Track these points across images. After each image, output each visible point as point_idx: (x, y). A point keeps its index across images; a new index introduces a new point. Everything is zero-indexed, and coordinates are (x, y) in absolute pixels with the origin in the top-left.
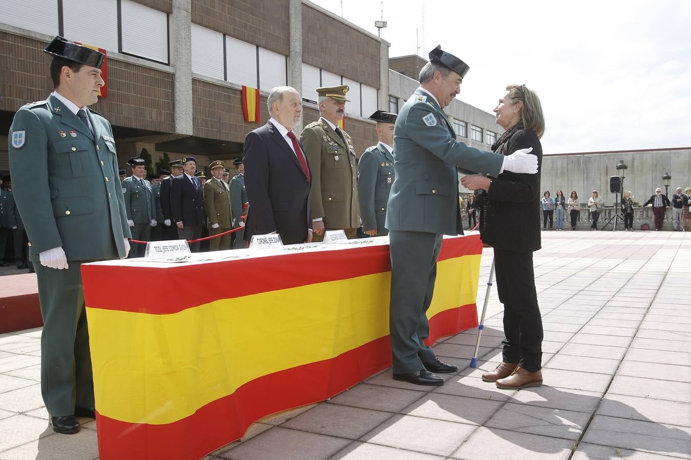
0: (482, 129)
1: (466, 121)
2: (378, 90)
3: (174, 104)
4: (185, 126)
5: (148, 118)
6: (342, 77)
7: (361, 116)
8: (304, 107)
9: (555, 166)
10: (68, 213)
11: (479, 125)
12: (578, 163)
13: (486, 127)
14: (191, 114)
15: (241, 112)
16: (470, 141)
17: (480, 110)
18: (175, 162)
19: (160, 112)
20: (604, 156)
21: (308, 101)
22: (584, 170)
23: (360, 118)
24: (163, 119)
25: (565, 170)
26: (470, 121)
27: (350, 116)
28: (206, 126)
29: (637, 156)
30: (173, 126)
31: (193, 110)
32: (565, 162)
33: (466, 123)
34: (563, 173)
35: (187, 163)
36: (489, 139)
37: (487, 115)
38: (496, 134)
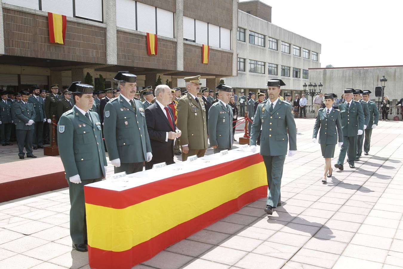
0: (300, 48)
1: (290, 43)
2: (231, 30)
3: (106, 46)
4: (112, 60)
5: (91, 55)
6: (208, 23)
7: (220, 47)
8: (184, 44)
9: (345, 75)
10: (82, 159)
11: (298, 45)
12: (360, 73)
13: (302, 47)
14: (116, 52)
16: (292, 56)
17: (299, 35)
18: (109, 89)
19: (98, 52)
20: (376, 69)
21: (187, 40)
22: (363, 78)
23: (219, 49)
24: (99, 56)
25: (351, 78)
26: (293, 43)
27: (213, 48)
28: (125, 59)
29: (398, 69)
30: (106, 60)
31: (117, 50)
32: (351, 72)
33: (290, 44)
34: (349, 80)
35: (117, 93)
36: (305, 54)
37: (303, 38)
38: (309, 51)
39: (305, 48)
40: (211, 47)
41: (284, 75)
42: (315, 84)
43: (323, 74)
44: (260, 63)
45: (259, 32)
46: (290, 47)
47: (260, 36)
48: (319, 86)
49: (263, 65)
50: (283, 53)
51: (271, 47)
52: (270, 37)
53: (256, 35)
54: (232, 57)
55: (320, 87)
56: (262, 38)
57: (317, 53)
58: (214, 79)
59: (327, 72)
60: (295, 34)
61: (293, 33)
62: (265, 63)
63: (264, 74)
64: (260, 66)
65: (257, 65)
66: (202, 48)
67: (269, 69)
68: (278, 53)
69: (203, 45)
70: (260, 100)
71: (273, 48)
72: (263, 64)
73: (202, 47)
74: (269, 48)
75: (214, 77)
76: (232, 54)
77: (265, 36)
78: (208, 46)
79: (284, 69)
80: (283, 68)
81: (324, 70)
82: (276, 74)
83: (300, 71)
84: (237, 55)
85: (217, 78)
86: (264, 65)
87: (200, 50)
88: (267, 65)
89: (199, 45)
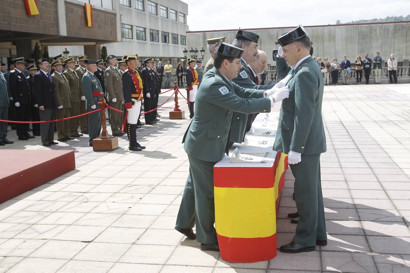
0: (167, 8)
1: (156, 2)
7: (102, 7)
8: (66, 2)
10: (219, 137)
11: (165, 5)
13: (169, 7)
16: (160, 18)
23: (102, 9)
26: (159, 2)
27: (96, 8)
33: (156, 4)
36: (172, 16)
38: (176, 12)
39: (172, 9)
40: (94, 6)
41: (153, 41)
42: (196, 49)
43: (203, 38)
44: (126, 26)
46: (156, 7)
48: (201, 51)
49: (130, 29)
50: (150, 15)
51: (137, 8)
54: (115, 18)
55: (203, 53)
57: (184, 15)
58: (95, 46)
59: (207, 35)
62: (132, 26)
63: (132, 39)
64: (127, 30)
65: (124, 29)
66: (84, 8)
67: (137, 33)
68: (145, 14)
69: (85, 4)
70: (191, 67)
71: (140, 8)
72: (130, 27)
73: (84, 6)
74: (135, 9)
75: (94, 43)
76: (115, 15)
78: (91, 6)
79: (152, 34)
80: (152, 32)
81: (203, 33)
82: (144, 39)
83: (168, 36)
84: (121, 16)
85: (97, 45)
86: (132, 29)
87: (82, 10)
88: (135, 28)
89: (81, 4)
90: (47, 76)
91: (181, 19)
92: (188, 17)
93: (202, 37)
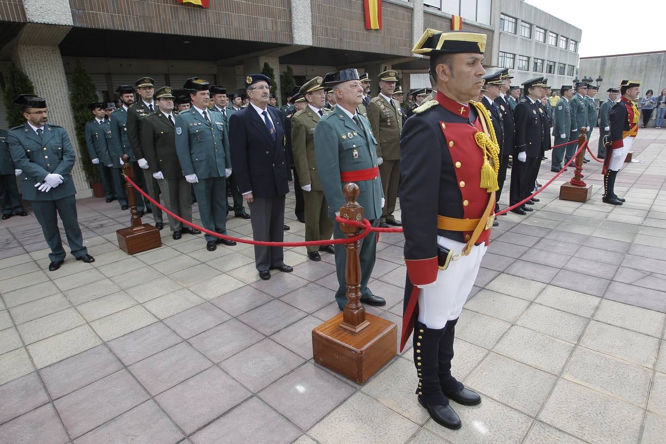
0: (557, 35)
1: (546, 28)
3: (290, 11)
4: (303, 37)
7: (476, 21)
8: (425, 13)
9: (634, 64)
11: (555, 32)
13: (560, 34)
15: (362, 19)
16: (548, 45)
17: (557, 19)
19: (276, 22)
21: (428, 6)
22: (663, 67)
23: (476, 24)
24: (279, 29)
25: (644, 68)
26: (549, 28)
27: (467, 22)
28: (327, 35)
30: (291, 37)
31: (312, 18)
32: (645, 59)
33: (546, 31)
34: (641, 71)
35: (254, 86)
36: (562, 44)
37: (562, 23)
38: (567, 39)
39: (563, 35)
40: (464, 19)
41: (536, 71)
42: (590, 78)
43: (601, 65)
44: (508, 55)
45: (510, 14)
46: (545, 34)
47: (511, 19)
48: (597, 80)
50: (537, 43)
51: (523, 35)
52: (522, 21)
53: (506, 18)
54: (493, 36)
55: (599, 82)
56: (513, 23)
57: (576, 42)
59: (608, 61)
60: (553, 17)
61: (550, 15)
62: (514, 55)
63: (513, 69)
64: (508, 60)
65: (505, 58)
67: (519, 62)
68: (531, 42)
69: (453, 16)
71: (526, 35)
72: (512, 56)
73: (451, 20)
74: (521, 36)
76: (493, 32)
77: (516, 19)
78: (461, 18)
79: (536, 63)
80: (536, 61)
81: (602, 59)
83: (554, 66)
86: (514, 58)
87: (448, 23)
88: (517, 57)
89: (447, 16)
90: (263, 117)
91: (572, 47)
92: (580, 45)
93: (600, 63)
